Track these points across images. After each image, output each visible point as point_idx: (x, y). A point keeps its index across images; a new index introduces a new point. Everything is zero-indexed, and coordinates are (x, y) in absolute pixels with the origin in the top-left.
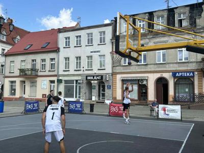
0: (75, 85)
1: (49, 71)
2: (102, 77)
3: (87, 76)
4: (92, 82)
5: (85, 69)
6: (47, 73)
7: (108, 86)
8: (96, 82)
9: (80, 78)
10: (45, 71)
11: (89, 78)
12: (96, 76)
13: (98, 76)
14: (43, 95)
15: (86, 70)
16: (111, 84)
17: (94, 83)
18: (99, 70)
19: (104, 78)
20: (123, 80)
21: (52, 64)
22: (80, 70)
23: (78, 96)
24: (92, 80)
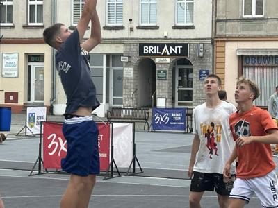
0: (104, 67)
1: (25, 27)
2: (185, 47)
3: (141, 46)
4: (157, 60)
5: (134, 25)
6: (18, 33)
7: (201, 72)
8: (168, 60)
9: (119, 49)
10: (13, 27)
11: (146, 50)
12: (169, 45)
13: (174, 45)
14: (7, 95)
15: (139, 28)
16: (209, 67)
17: (163, 63)
18: (176, 27)
19: (191, 50)
20: (241, 58)
21: (32, 7)
22: (121, 28)
23: (111, 97)
24: (157, 55)
